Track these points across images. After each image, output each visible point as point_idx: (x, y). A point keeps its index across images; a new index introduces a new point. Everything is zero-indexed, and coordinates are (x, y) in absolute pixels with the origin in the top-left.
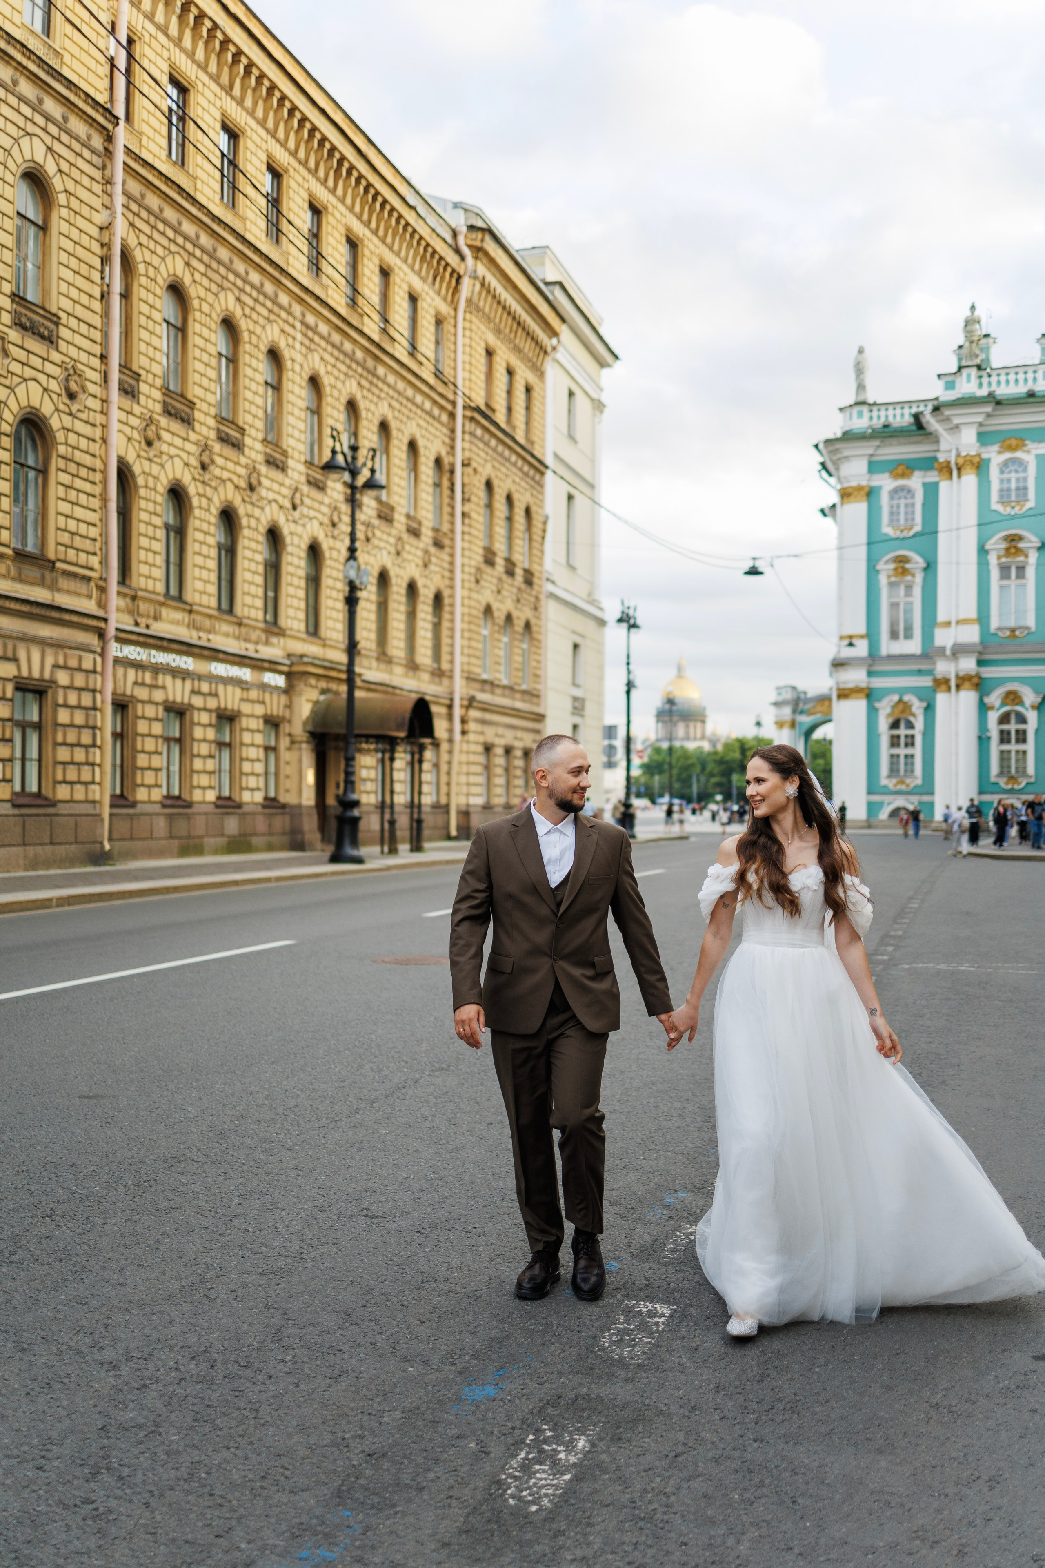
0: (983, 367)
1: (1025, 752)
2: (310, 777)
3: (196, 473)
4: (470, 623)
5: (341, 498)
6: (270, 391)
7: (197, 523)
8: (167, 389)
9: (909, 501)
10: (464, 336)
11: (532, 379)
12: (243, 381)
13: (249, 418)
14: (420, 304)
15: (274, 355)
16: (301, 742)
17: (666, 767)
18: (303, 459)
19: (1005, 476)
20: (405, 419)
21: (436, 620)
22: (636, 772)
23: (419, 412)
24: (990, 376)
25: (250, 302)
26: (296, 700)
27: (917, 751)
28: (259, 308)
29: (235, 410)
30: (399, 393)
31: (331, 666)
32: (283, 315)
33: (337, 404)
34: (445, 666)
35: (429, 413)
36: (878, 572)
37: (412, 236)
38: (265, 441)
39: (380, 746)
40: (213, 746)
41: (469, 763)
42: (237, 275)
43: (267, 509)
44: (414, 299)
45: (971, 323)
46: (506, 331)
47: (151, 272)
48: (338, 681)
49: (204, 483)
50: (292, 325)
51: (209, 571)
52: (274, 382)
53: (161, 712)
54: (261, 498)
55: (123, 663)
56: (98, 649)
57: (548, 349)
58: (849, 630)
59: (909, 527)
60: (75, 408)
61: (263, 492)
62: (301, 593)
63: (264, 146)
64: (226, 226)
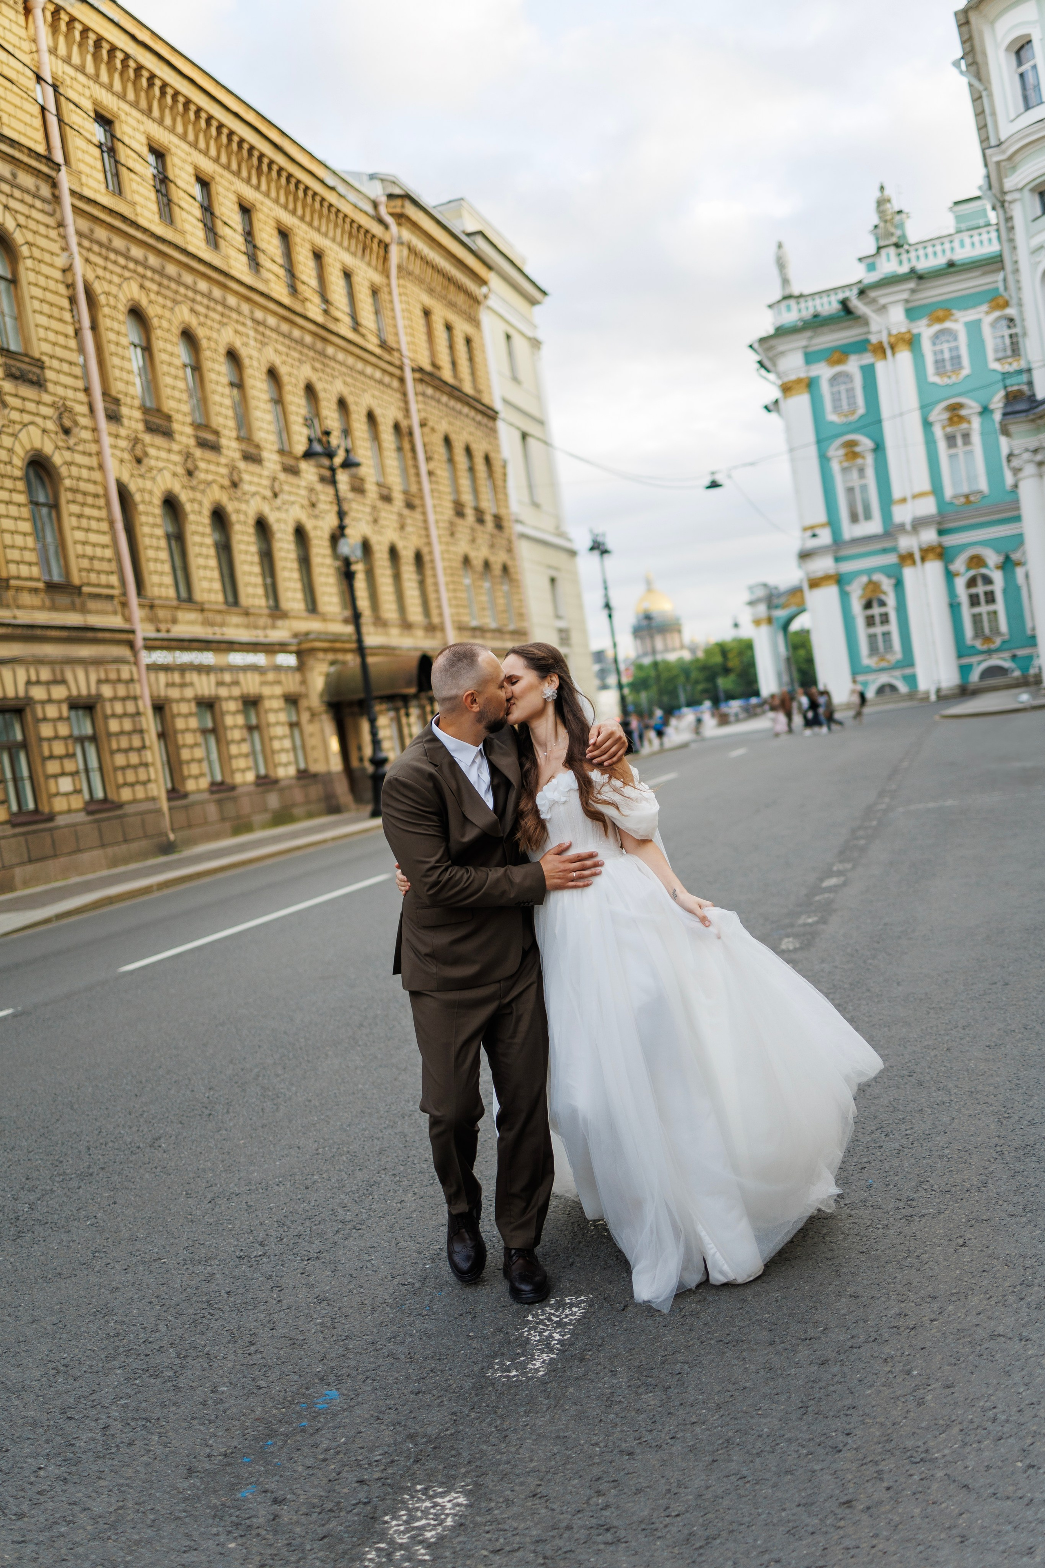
0: (901, 242)
1: (995, 613)
2: (334, 744)
3: (185, 479)
4: (452, 575)
5: (318, 479)
6: (235, 391)
7: (193, 527)
8: (145, 406)
9: (849, 386)
10: (401, 302)
11: (470, 330)
12: (210, 387)
13: (221, 420)
14: (356, 279)
15: (232, 356)
16: (320, 715)
17: (651, 682)
18: (275, 448)
19: (938, 348)
20: (360, 393)
21: (420, 578)
22: (627, 691)
23: (372, 383)
24: (908, 252)
25: (202, 310)
26: (309, 675)
27: (893, 627)
28: (212, 314)
29: (207, 414)
30: (350, 368)
31: (336, 638)
32: (234, 315)
33: (296, 390)
34: (436, 620)
35: (381, 382)
36: (829, 459)
37: (337, 215)
38: (238, 439)
39: (394, 704)
40: (244, 730)
42: (187, 287)
43: (252, 502)
44: (347, 275)
45: (882, 203)
46: (438, 289)
47: (112, 301)
48: (345, 651)
49: (193, 488)
50: (244, 324)
51: (212, 569)
52: (236, 380)
53: (193, 707)
54: (244, 494)
55: (154, 668)
56: (132, 659)
57: (480, 298)
58: (809, 522)
59: (853, 412)
60: (72, 442)
61: (246, 487)
62: (296, 575)
63: (189, 160)
64: (169, 243)
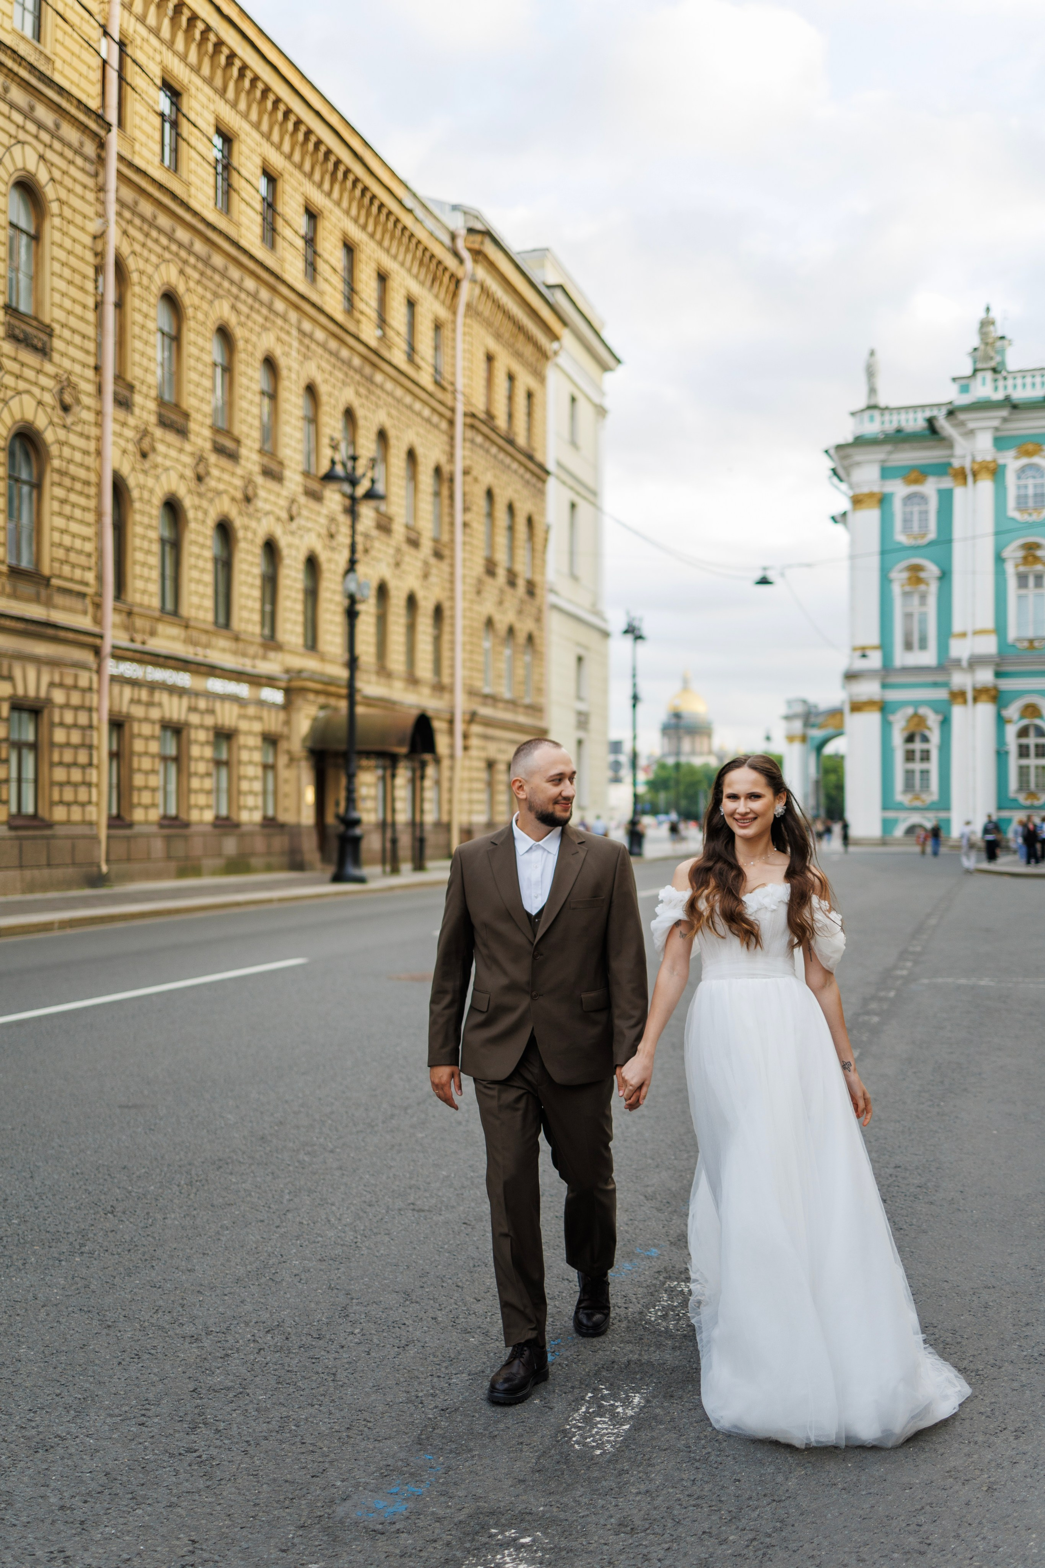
0: (999, 369)
1: (1043, 767)
2: (310, 795)
3: (193, 484)
4: (471, 635)
5: (340, 509)
6: (266, 401)
7: (193, 537)
8: (162, 398)
9: (923, 508)
10: (464, 341)
11: (534, 384)
12: (239, 391)
13: (245, 428)
14: (420, 310)
15: (270, 364)
16: (299, 760)
17: (672, 783)
18: (300, 469)
20: (404, 427)
21: (436, 632)
22: (642, 789)
23: (419, 420)
24: (1005, 378)
25: (244, 309)
26: (294, 716)
27: (933, 766)
28: (255, 316)
29: (230, 419)
30: (399, 401)
31: (331, 681)
32: (279, 322)
33: (334, 412)
34: (446, 680)
35: (428, 421)
36: (890, 581)
37: (410, 240)
38: (261, 451)
39: (380, 762)
40: (211, 764)
41: (471, 780)
42: (232, 282)
43: (264, 521)
44: (411, 304)
45: (987, 325)
46: (507, 335)
47: (145, 281)
48: (338, 696)
49: (200, 495)
50: (288, 333)
51: (206, 585)
52: (269, 390)
53: (157, 730)
54: (257, 511)
55: (118, 680)
56: (94, 666)
57: (550, 353)
58: (862, 641)
59: (924, 535)
60: (69, 420)
61: (260, 504)
62: (299, 607)
63: (259, 150)
64: (221, 233)
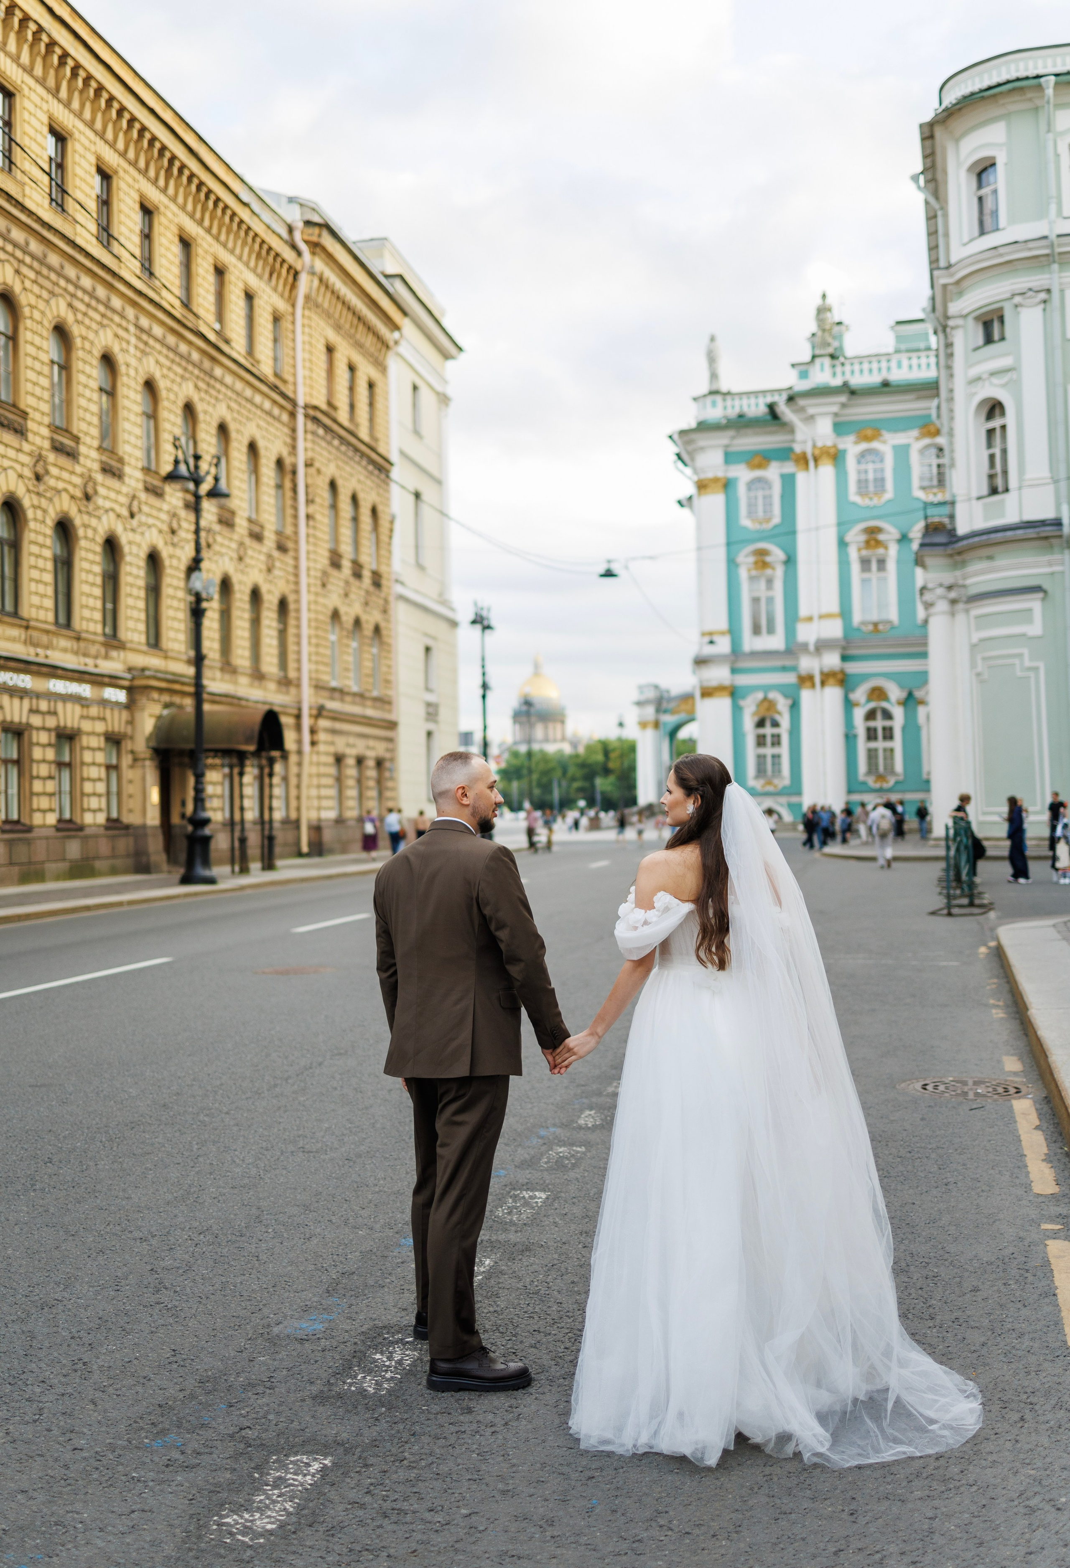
0: (837, 354)
1: (892, 750)
2: (155, 796)
3: (32, 483)
4: (317, 628)
5: (180, 504)
6: (104, 398)
7: (32, 536)
9: (767, 492)
10: (303, 333)
11: (374, 374)
12: (77, 389)
13: (83, 426)
14: (257, 302)
15: (108, 360)
16: (144, 759)
17: (524, 772)
18: (140, 465)
20: (244, 420)
21: (281, 626)
23: (259, 412)
24: (843, 364)
25: (81, 307)
26: (138, 715)
27: (784, 750)
28: (91, 313)
29: (69, 418)
30: (238, 394)
31: (175, 679)
32: (117, 318)
33: (173, 408)
34: (292, 674)
35: (269, 413)
36: (736, 565)
37: (247, 233)
38: (100, 449)
39: (227, 761)
40: (53, 766)
41: (319, 775)
42: (68, 280)
43: (104, 518)
44: (249, 297)
45: (822, 311)
46: (346, 326)
48: (184, 694)
49: (38, 494)
50: (127, 330)
51: (46, 584)
52: (108, 388)
54: (98, 508)
57: (390, 343)
58: (709, 627)
59: (768, 520)
61: (100, 502)
62: (141, 604)
63: (93, 148)
64: (56, 232)
